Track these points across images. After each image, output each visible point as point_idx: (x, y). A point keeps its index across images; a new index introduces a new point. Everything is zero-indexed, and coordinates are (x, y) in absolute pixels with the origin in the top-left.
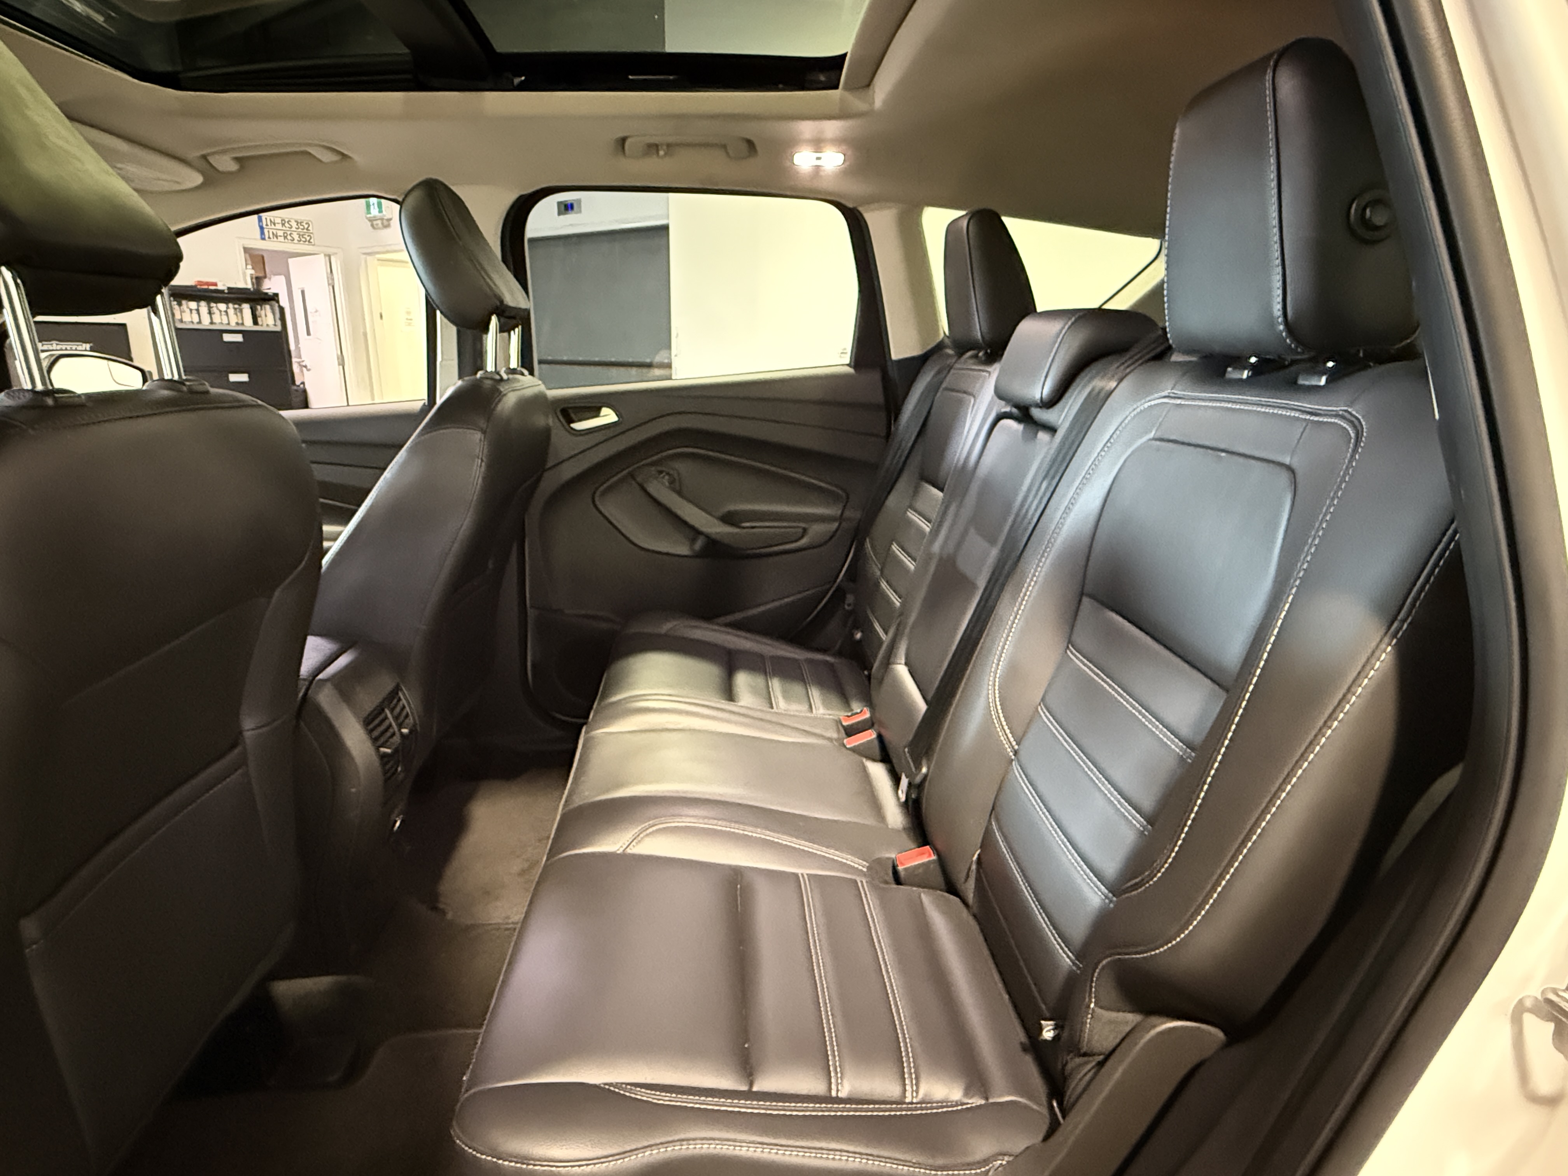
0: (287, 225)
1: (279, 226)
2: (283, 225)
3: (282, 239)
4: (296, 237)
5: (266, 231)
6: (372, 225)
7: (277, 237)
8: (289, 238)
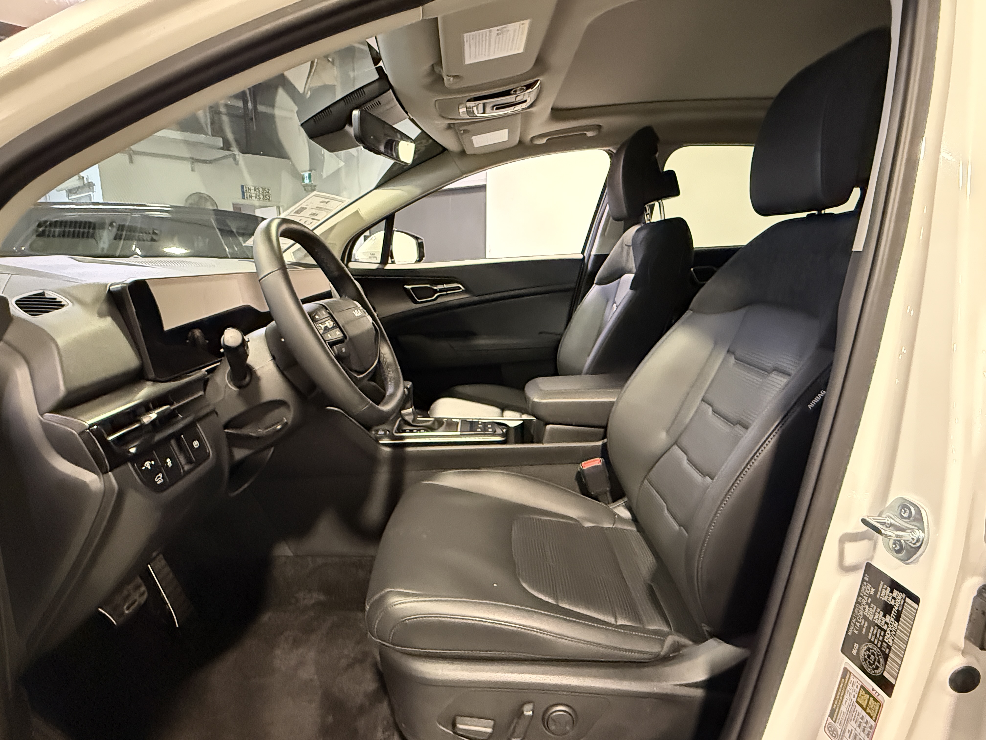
2: (255, 190)
3: (254, 198)
4: (262, 197)
5: (245, 194)
6: (305, 190)
7: (251, 197)
8: (258, 197)
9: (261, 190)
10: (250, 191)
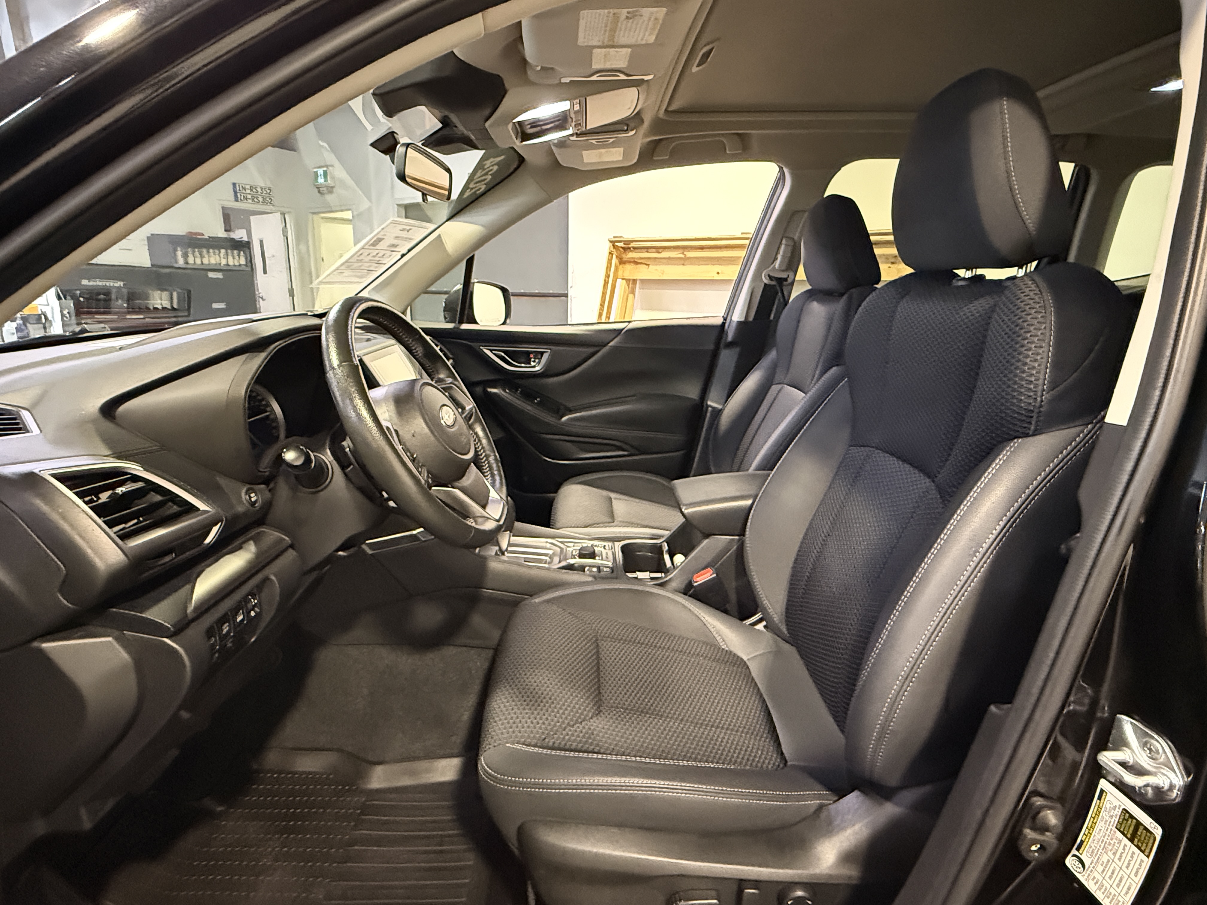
0: (254, 190)
1: (248, 191)
2: (251, 190)
3: (250, 201)
4: (261, 199)
5: (238, 194)
6: (319, 192)
7: (246, 199)
8: (256, 200)
9: (259, 190)
10: (244, 191)
